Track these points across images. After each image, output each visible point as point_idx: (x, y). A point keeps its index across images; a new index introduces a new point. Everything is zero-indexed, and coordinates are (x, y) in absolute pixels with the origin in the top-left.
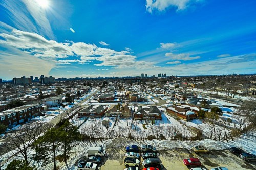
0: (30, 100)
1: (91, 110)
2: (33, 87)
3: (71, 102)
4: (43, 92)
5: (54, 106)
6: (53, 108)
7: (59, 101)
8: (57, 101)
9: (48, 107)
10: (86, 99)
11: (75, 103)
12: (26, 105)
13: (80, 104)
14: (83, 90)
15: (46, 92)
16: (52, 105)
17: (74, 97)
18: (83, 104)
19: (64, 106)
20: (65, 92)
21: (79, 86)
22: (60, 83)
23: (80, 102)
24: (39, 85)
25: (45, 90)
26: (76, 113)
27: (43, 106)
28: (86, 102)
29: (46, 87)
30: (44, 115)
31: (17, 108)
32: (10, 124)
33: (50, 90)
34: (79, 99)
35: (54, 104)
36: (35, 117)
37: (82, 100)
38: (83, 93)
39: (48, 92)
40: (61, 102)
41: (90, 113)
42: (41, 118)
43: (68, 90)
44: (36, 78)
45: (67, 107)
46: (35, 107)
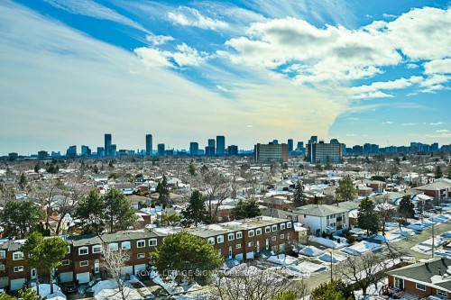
0: (275, 206)
1: (436, 279)
2: (289, 170)
3: (375, 230)
4: (307, 188)
5: (324, 235)
6: (321, 240)
7: (339, 219)
8: (334, 220)
9: (309, 233)
10: (433, 233)
11: (389, 237)
12: (265, 218)
13: (405, 245)
14: (427, 193)
15: (314, 187)
16: (318, 231)
17: (388, 216)
18: (417, 248)
19: (351, 241)
20: (362, 193)
21: (414, 175)
22: (354, 162)
23: (406, 238)
24: (301, 166)
25: (312, 181)
26: (381, 275)
27: (298, 228)
28: (429, 242)
29: (315, 175)
30: (295, 255)
31: (247, 220)
32: (230, 257)
33: (326, 183)
34: (405, 224)
35: (324, 228)
36: (277, 253)
37: (418, 232)
38: (426, 206)
39: (317, 189)
40: (345, 225)
41: (432, 291)
42: (289, 260)
43: (375, 188)
44: (300, 144)
45: (360, 247)
46: (279, 224)
